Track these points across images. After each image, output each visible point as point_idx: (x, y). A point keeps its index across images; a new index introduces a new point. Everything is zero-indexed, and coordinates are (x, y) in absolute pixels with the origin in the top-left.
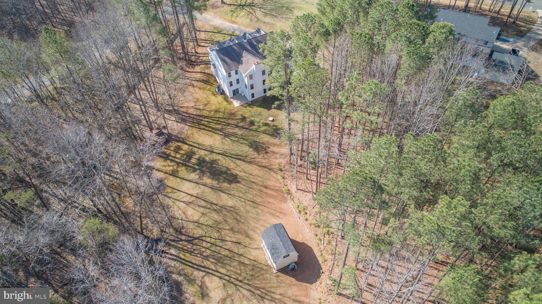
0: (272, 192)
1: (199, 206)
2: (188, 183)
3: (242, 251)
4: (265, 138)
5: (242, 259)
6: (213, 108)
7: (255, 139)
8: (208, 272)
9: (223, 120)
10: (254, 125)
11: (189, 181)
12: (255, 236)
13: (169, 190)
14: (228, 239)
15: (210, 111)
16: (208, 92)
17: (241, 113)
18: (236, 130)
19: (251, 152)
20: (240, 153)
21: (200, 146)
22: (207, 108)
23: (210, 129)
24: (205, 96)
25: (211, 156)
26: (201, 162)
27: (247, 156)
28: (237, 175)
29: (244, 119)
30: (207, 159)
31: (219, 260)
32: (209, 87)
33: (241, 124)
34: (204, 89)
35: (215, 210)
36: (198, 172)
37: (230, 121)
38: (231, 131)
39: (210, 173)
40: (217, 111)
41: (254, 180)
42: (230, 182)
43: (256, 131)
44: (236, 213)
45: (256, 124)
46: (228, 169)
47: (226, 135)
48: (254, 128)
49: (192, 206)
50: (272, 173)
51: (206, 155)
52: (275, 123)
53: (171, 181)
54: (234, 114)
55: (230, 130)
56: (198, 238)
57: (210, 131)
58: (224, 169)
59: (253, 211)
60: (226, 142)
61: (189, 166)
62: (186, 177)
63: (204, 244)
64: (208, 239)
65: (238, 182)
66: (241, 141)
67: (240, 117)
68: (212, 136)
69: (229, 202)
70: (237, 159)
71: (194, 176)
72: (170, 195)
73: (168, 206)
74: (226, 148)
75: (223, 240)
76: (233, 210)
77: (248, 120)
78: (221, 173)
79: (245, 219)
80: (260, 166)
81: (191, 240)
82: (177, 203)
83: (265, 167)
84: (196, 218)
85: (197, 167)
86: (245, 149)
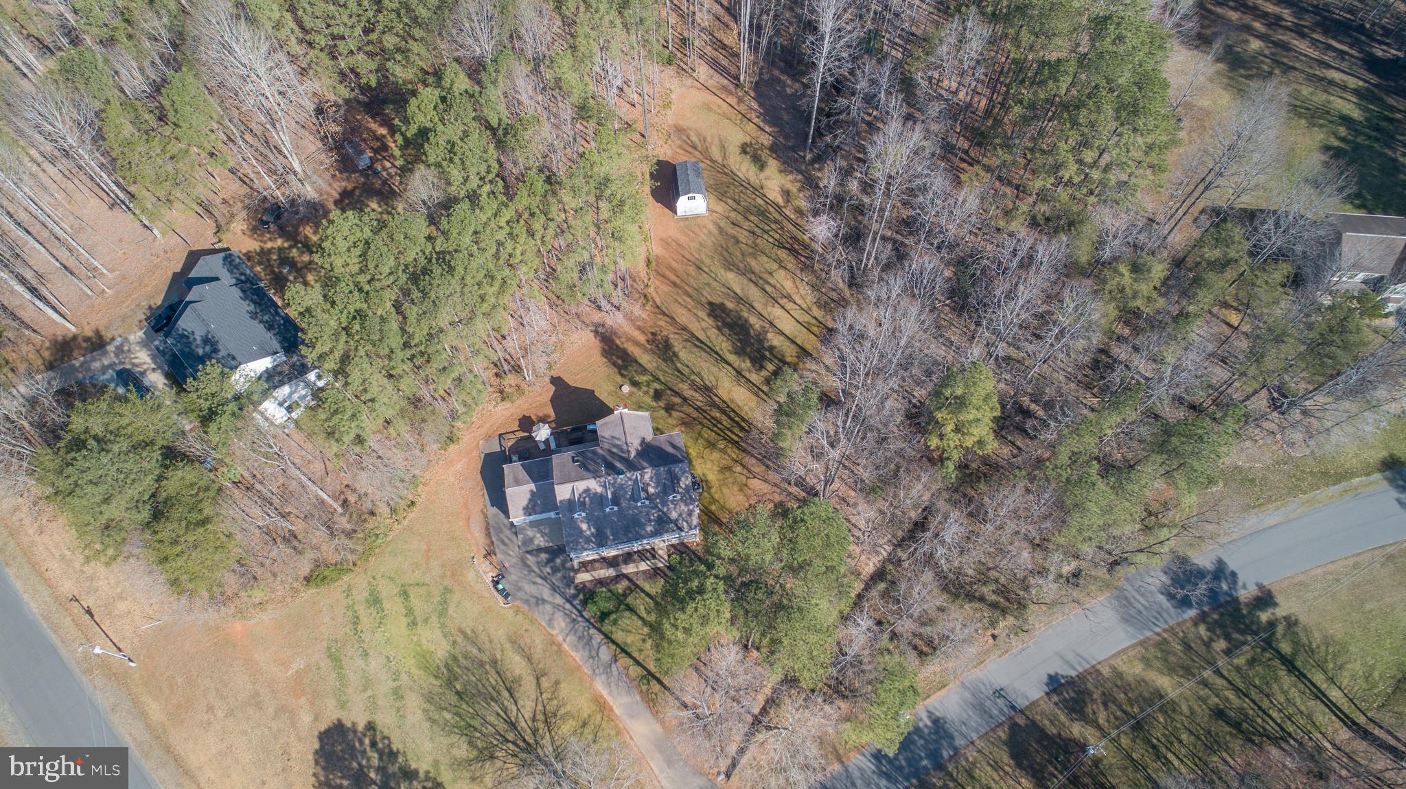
0: (668, 274)
1: (774, 287)
2: (787, 333)
3: (733, 215)
4: (645, 359)
5: (735, 206)
6: (716, 455)
7: (663, 365)
8: (778, 208)
9: (705, 421)
10: (656, 391)
11: (783, 334)
12: (712, 227)
13: (815, 329)
14: (746, 233)
15: (723, 451)
16: (717, 496)
17: (670, 421)
18: (688, 393)
19: (678, 346)
20: (695, 350)
21: (756, 390)
22: (729, 462)
23: (732, 415)
24: (726, 491)
25: (743, 365)
26: (758, 361)
27: (686, 340)
28: (709, 315)
29: (669, 408)
30: (748, 364)
31: (762, 213)
32: (713, 508)
33: (677, 400)
34: (722, 507)
35: (754, 273)
36: (766, 345)
37: (695, 415)
38: (697, 395)
39: (748, 334)
40: (711, 445)
41: (688, 300)
42: (722, 307)
43: (657, 379)
44: (725, 260)
45: (652, 391)
46: (719, 329)
47: (707, 390)
48: (657, 386)
49: (784, 293)
50: (658, 300)
51: (749, 371)
52: (619, 379)
53: (809, 341)
54: (683, 423)
55: (699, 399)
56: (784, 248)
57: (734, 411)
58: (726, 331)
59: (703, 256)
60: (712, 378)
61: (780, 360)
62: (788, 343)
63: (777, 236)
64: (771, 240)
65: (710, 304)
66: (686, 371)
67: (674, 414)
68: (732, 401)
69: (731, 278)
70: (702, 342)
71: (774, 340)
72: (814, 321)
73: (819, 307)
74: (715, 369)
75: (753, 233)
76: (729, 265)
77: (662, 404)
78: (731, 326)
79: (716, 250)
80: (672, 318)
81: (791, 251)
82: (805, 306)
83: (664, 314)
84: (782, 272)
85: (767, 353)
86: (685, 354)
